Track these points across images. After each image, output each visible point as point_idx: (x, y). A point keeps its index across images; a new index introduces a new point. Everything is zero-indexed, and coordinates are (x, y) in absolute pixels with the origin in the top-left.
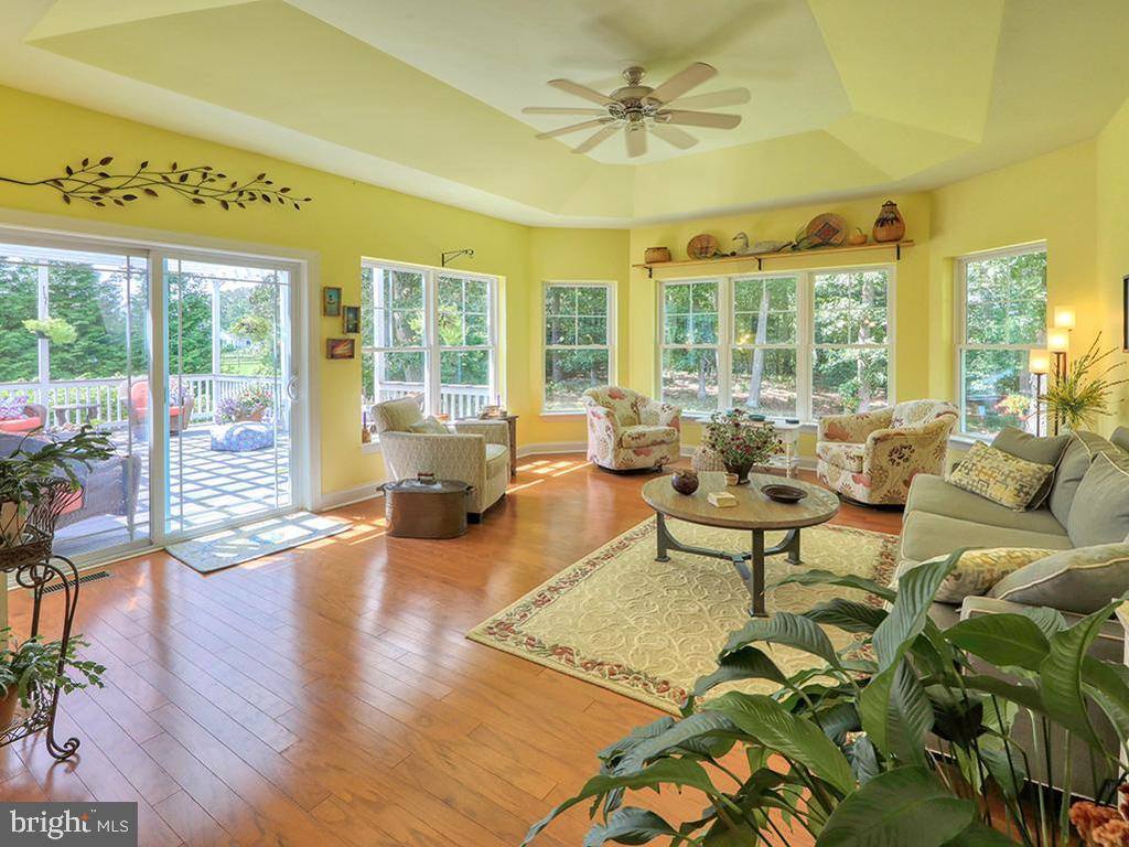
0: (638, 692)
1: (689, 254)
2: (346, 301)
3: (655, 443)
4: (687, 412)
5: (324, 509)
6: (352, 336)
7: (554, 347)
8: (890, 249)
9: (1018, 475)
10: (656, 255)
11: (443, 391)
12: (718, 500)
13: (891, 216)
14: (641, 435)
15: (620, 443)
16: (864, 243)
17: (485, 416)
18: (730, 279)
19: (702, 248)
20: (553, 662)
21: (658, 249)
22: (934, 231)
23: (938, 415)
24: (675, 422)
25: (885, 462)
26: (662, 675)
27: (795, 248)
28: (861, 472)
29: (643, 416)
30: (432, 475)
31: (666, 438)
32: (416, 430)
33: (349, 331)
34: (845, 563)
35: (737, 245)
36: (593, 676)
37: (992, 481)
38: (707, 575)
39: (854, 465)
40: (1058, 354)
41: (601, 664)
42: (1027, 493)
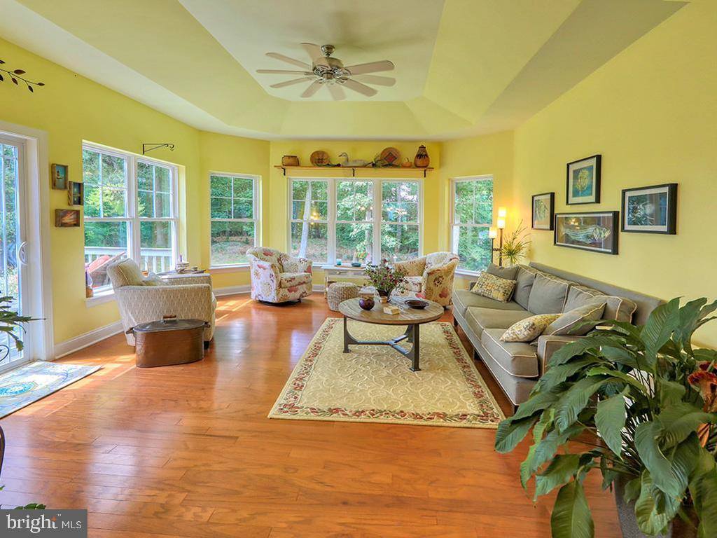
0: (391, 420)
1: (312, 162)
2: (72, 178)
3: (300, 284)
4: (315, 264)
5: (57, 358)
6: (76, 207)
7: (217, 219)
8: (421, 171)
9: (503, 286)
10: (291, 161)
11: (142, 254)
12: (392, 311)
13: (424, 153)
14: (293, 279)
15: (280, 286)
16: (409, 167)
17: (182, 271)
18: (335, 180)
19: (319, 159)
20: (335, 417)
21: (292, 157)
22: (441, 164)
23: (451, 260)
24: (309, 270)
25: (432, 285)
26: (398, 409)
27: (374, 165)
28: (420, 292)
29: (285, 267)
30: (175, 317)
31: (306, 280)
32: (147, 283)
33: (75, 203)
34: (433, 339)
35: (341, 161)
36: (363, 419)
37: (493, 290)
38: (377, 355)
39: (417, 288)
40: (501, 229)
41: (363, 412)
42: (507, 294)
